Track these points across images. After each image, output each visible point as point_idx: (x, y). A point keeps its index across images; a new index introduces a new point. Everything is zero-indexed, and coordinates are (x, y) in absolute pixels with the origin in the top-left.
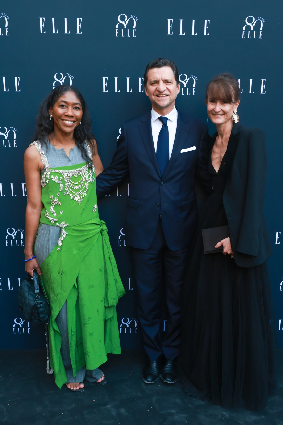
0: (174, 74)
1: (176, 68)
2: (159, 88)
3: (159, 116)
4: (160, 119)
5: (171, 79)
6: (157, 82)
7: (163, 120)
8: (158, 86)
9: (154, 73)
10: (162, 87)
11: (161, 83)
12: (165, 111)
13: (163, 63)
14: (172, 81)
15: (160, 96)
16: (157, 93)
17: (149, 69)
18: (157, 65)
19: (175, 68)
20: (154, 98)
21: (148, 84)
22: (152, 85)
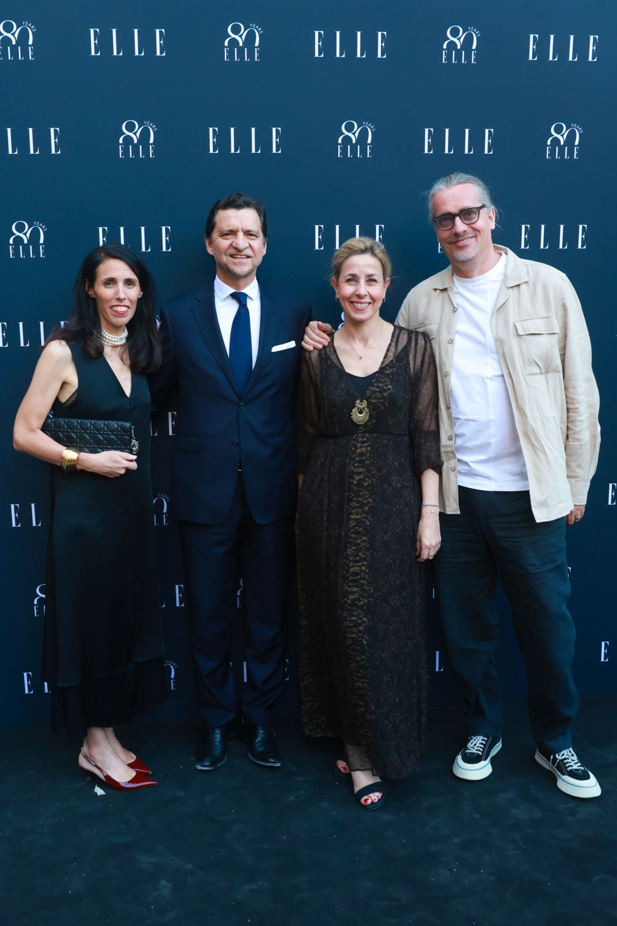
0: (261, 222)
2: (236, 244)
3: (232, 291)
4: (234, 296)
5: (257, 230)
6: (233, 233)
7: (240, 298)
8: (235, 240)
9: (229, 217)
10: (242, 241)
11: (241, 234)
12: (242, 282)
13: (244, 202)
14: (258, 233)
15: (236, 256)
16: (232, 251)
17: (218, 209)
20: (225, 259)
21: (215, 235)
22: (224, 237)
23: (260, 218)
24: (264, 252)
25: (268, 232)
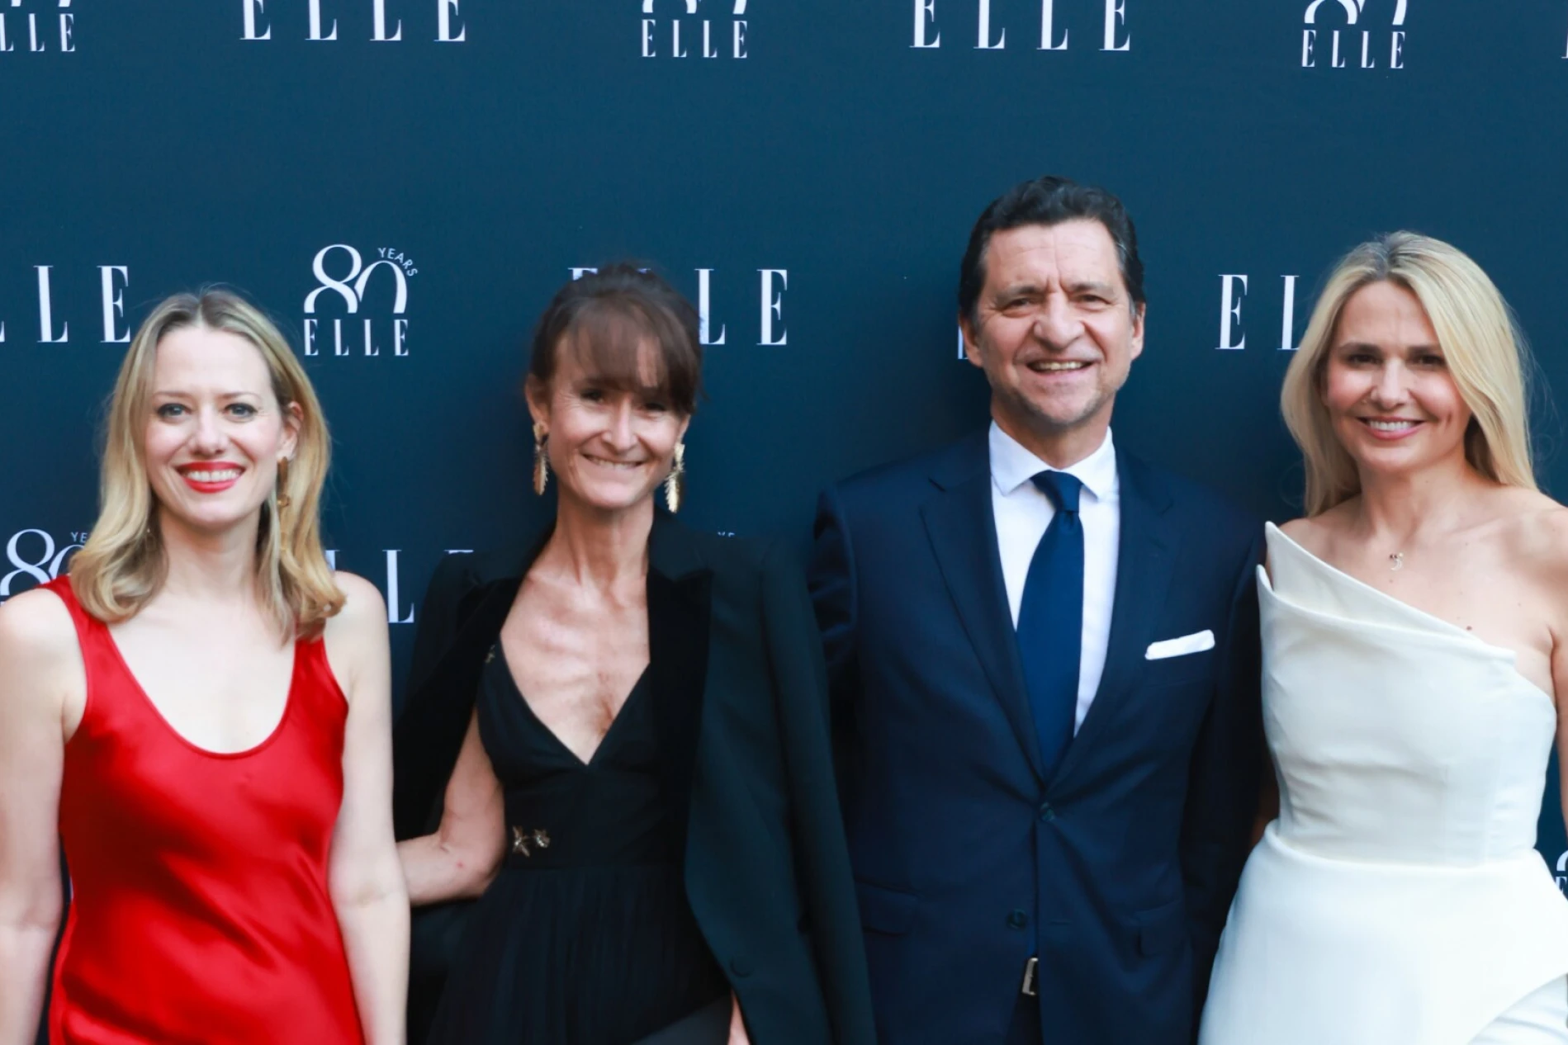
0: (1120, 258)
1: (1131, 226)
2: (1046, 329)
3: (1039, 466)
4: (1042, 483)
5: (1106, 284)
6: (1037, 296)
7: (1059, 491)
9: (1021, 250)
10: (1063, 320)
11: (1058, 300)
12: (1070, 442)
13: (1066, 203)
14: (1110, 290)
15: (1047, 366)
16: (1034, 351)
17: (991, 229)
18: (1040, 209)
19: (1125, 226)
20: (1014, 375)
21: (985, 307)
22: (1009, 311)
23: (1118, 247)
24: (1137, 346)
25: (1145, 289)
